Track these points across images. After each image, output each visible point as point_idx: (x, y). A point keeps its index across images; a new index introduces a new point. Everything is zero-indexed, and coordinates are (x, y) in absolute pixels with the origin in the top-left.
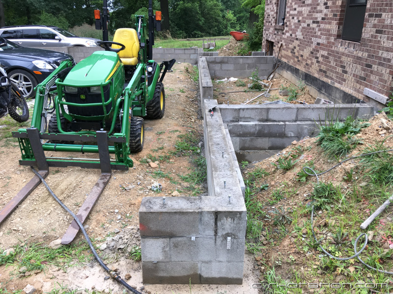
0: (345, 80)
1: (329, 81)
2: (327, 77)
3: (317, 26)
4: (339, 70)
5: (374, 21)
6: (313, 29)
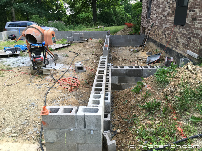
0: (178, 46)
1: (171, 47)
4: (175, 41)
5: (192, 14)
6: (163, 20)
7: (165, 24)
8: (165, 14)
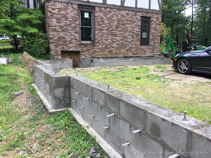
0: (146, 54)
1: (140, 55)
2: (138, 55)
3: (129, 43)
4: (144, 52)
6: (126, 44)
7: (129, 46)
8: (128, 41)
